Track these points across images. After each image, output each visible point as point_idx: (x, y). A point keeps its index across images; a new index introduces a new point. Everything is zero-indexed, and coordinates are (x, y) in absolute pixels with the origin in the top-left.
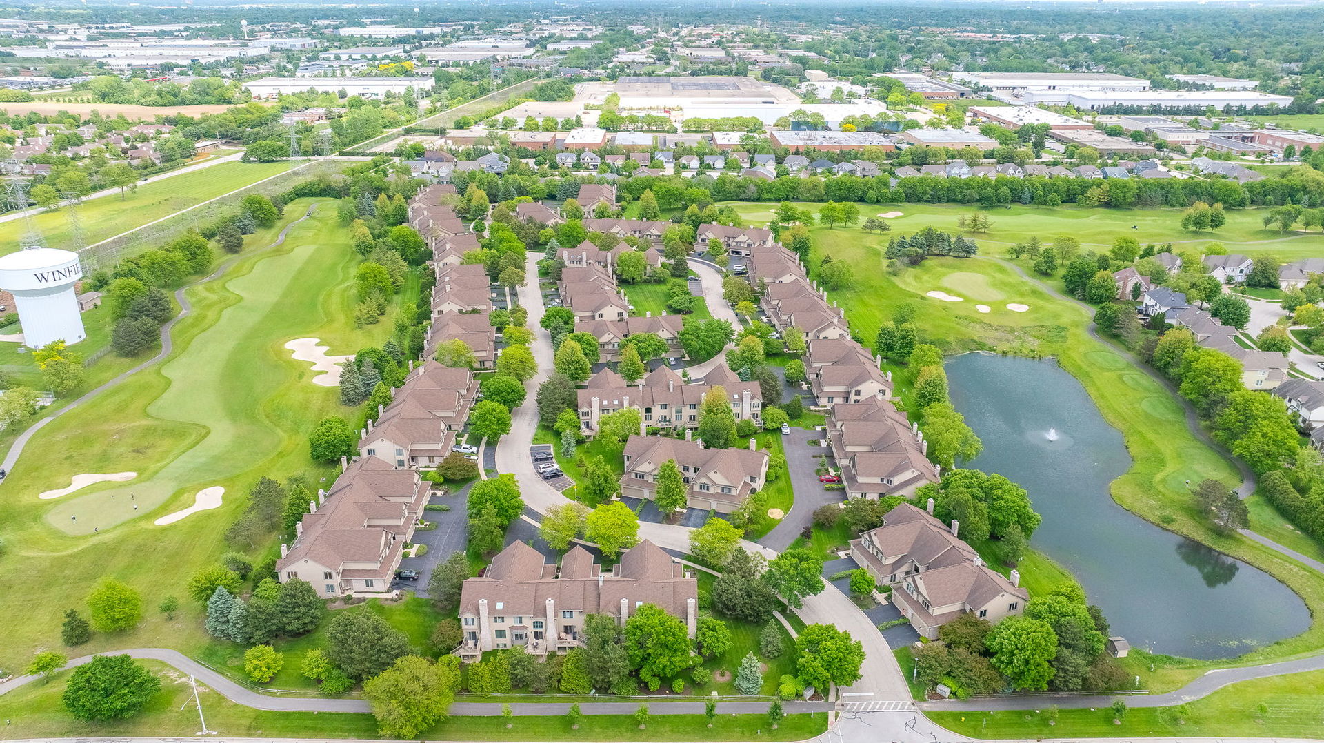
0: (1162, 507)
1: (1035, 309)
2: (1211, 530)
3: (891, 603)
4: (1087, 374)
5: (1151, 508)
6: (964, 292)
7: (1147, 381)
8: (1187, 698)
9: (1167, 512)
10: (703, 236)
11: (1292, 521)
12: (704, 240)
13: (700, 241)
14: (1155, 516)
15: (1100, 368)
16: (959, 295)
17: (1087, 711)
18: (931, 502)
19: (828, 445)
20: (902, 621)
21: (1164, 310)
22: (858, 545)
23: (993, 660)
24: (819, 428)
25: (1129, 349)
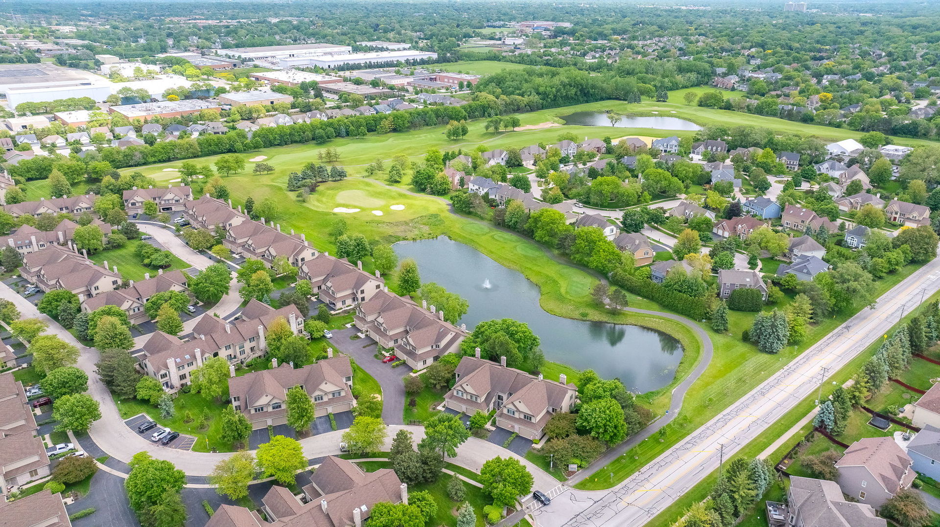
0: (577, 308)
1: (409, 206)
2: (608, 313)
3: (497, 427)
4: (472, 240)
5: (572, 311)
6: (357, 204)
7: (508, 237)
8: (677, 411)
9: (582, 310)
10: (132, 201)
11: (639, 295)
12: (133, 204)
13: (130, 205)
14: (576, 314)
15: (477, 235)
16: (355, 207)
17: (644, 442)
18: (478, 350)
19: (367, 336)
20: (514, 435)
21: (486, 190)
22: (452, 397)
23: (593, 434)
24: (349, 326)
25: (482, 218)
